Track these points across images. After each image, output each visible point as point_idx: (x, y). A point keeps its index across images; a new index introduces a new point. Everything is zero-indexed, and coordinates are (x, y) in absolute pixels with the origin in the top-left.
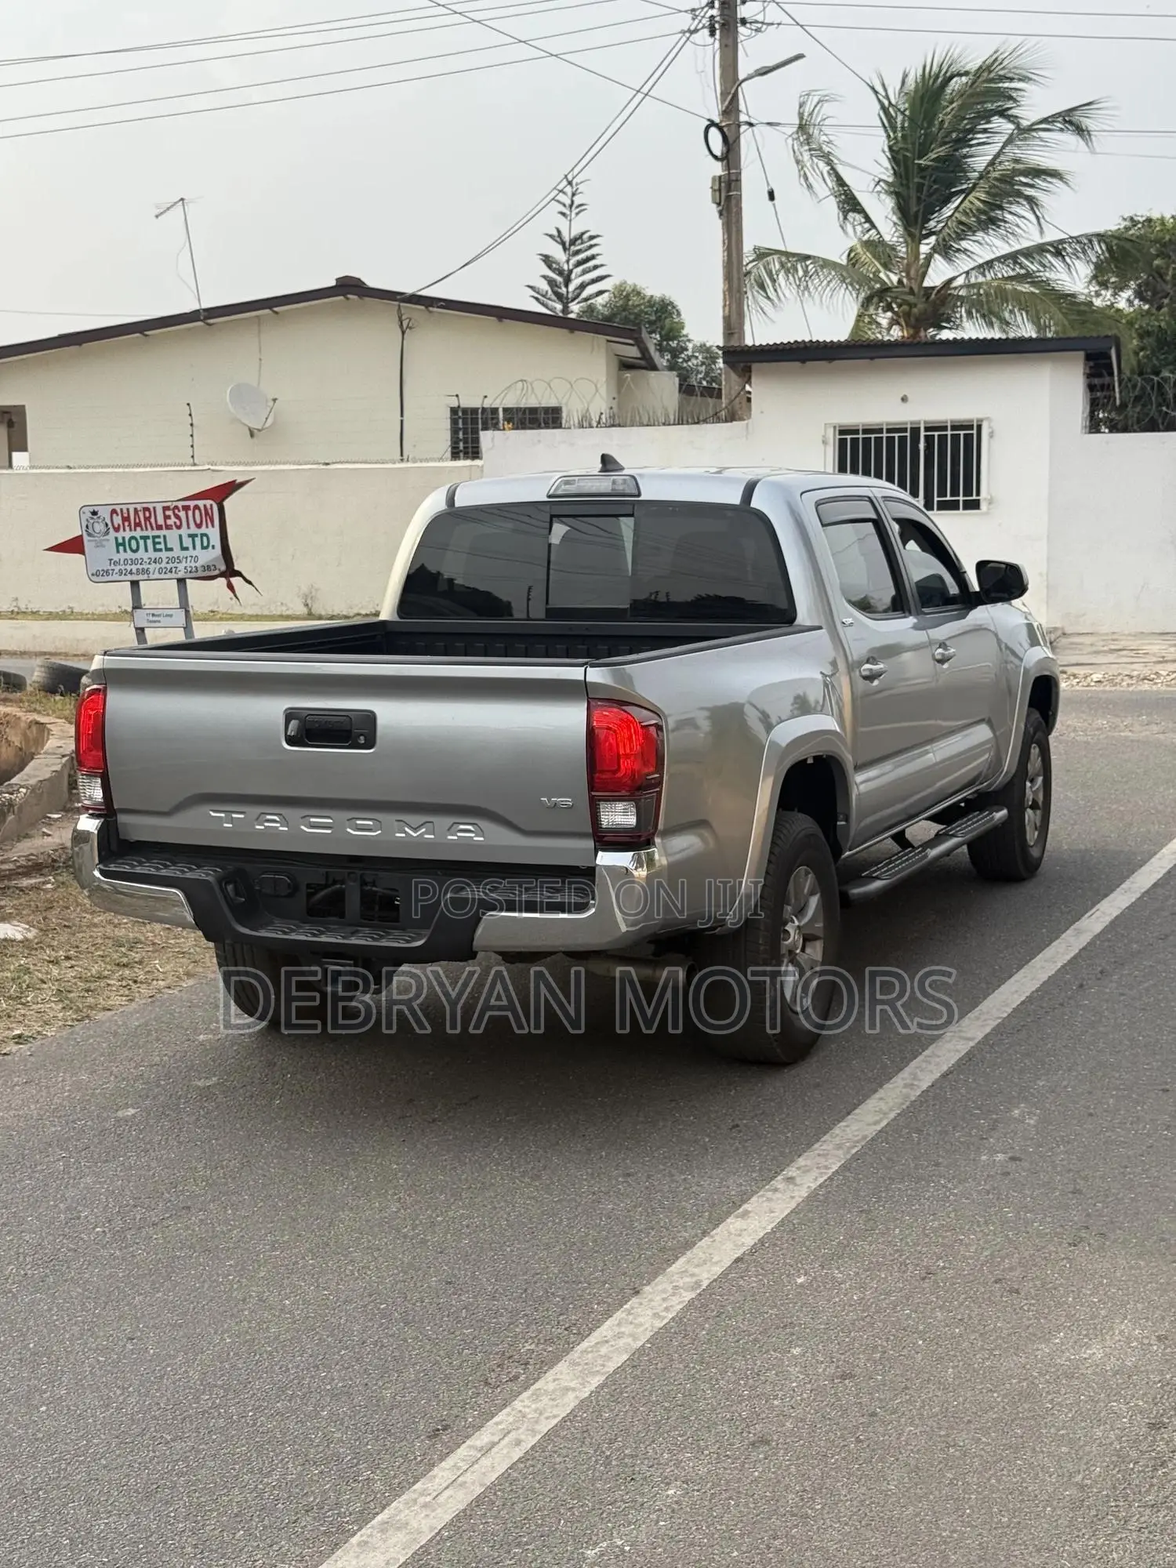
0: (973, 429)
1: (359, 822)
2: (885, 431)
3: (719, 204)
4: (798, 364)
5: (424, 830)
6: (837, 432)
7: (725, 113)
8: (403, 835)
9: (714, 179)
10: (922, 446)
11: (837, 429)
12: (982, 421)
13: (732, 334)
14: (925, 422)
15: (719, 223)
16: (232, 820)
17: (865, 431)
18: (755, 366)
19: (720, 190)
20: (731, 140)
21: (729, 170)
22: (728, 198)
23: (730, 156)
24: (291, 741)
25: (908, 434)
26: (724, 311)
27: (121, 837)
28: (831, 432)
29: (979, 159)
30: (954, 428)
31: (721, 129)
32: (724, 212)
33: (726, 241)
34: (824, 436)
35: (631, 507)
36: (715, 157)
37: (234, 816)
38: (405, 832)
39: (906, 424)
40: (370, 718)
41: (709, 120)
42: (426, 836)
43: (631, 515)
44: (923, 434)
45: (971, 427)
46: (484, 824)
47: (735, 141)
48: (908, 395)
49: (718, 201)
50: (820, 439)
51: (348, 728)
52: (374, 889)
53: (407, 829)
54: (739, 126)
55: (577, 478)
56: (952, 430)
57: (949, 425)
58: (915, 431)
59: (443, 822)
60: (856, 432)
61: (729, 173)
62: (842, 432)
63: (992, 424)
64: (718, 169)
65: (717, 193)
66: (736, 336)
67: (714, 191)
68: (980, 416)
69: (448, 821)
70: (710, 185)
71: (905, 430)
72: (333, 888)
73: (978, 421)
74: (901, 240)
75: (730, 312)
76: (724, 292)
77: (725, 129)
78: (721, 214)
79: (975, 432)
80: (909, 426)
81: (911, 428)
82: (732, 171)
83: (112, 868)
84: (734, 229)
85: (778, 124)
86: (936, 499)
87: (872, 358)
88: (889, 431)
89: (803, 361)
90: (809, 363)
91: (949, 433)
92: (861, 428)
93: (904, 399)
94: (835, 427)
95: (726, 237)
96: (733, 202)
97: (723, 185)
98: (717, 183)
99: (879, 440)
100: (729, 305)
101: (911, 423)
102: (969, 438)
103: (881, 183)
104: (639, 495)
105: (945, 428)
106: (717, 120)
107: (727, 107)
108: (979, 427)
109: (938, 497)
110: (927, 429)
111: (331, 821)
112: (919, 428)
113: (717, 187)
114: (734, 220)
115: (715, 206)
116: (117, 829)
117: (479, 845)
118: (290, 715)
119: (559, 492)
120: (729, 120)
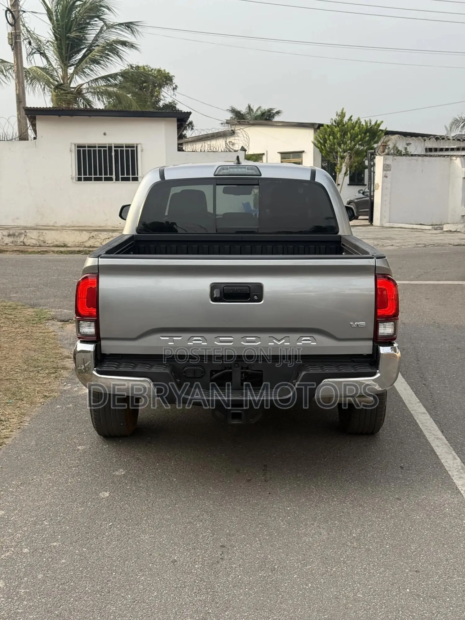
0: (134, 148)
1: (248, 339)
2: (97, 147)
3: (11, 45)
4: (57, 117)
5: (284, 341)
6: (76, 147)
7: (12, 5)
8: (273, 344)
9: (9, 33)
10: (113, 154)
11: (76, 145)
12: (138, 144)
13: (21, 102)
14: (114, 144)
15: (12, 53)
16: (173, 341)
17: (88, 147)
18: (37, 117)
19: (12, 39)
20: (16, 17)
21: (16, 30)
22: (16, 43)
23: (16, 25)
24: (214, 300)
25: (107, 149)
26: (16, 92)
27: (103, 352)
28: (73, 146)
29: (91, 35)
30: (126, 147)
31: (11, 12)
32: (14, 49)
33: (16, 61)
34: (70, 148)
35: (257, 180)
36: (10, 24)
37: (174, 338)
38: (274, 342)
39: (106, 144)
40: (260, 287)
41: (7, 8)
42: (285, 344)
43: (258, 185)
44: (113, 149)
45: (133, 147)
46: (317, 336)
47: (17, 18)
48: (106, 132)
49: (11, 43)
50: (69, 149)
51: (249, 292)
52: (247, 371)
53: (274, 341)
54: (19, 12)
55: (229, 167)
56: (126, 148)
57: (124, 146)
58: (110, 148)
59: (294, 336)
60: (85, 147)
61: (16, 32)
62: (78, 147)
63: (142, 146)
64: (10, 29)
65: (11, 40)
66: (23, 103)
67: (9, 39)
68: (137, 142)
69: (297, 336)
70: (7, 36)
71: (106, 147)
72: (224, 371)
73: (136, 144)
74: (59, 67)
75: (19, 92)
76: (16, 83)
77: (13, 13)
78: (13, 49)
79: (135, 149)
80: (107, 146)
81: (108, 146)
82: (17, 31)
83: (105, 369)
84: (19, 55)
85: (36, 13)
86: (120, 176)
87: (90, 116)
88: (99, 147)
89: (60, 115)
90: (62, 117)
91: (125, 149)
92: (87, 145)
93: (105, 134)
94: (75, 145)
95: (15, 59)
96: (18, 44)
97: (13, 37)
98: (10, 35)
99: (95, 151)
100: (19, 89)
101: (109, 144)
102: (133, 152)
103: (49, 42)
104: (261, 175)
105: (123, 147)
106: (10, 7)
107: (14, 3)
108: (137, 147)
109: (121, 175)
110: (115, 147)
111: (232, 339)
112: (112, 147)
113: (10, 37)
114: (19, 52)
115: (10, 46)
116: (101, 348)
117: (314, 347)
118: (214, 287)
119: (221, 173)
120: (14, 9)
